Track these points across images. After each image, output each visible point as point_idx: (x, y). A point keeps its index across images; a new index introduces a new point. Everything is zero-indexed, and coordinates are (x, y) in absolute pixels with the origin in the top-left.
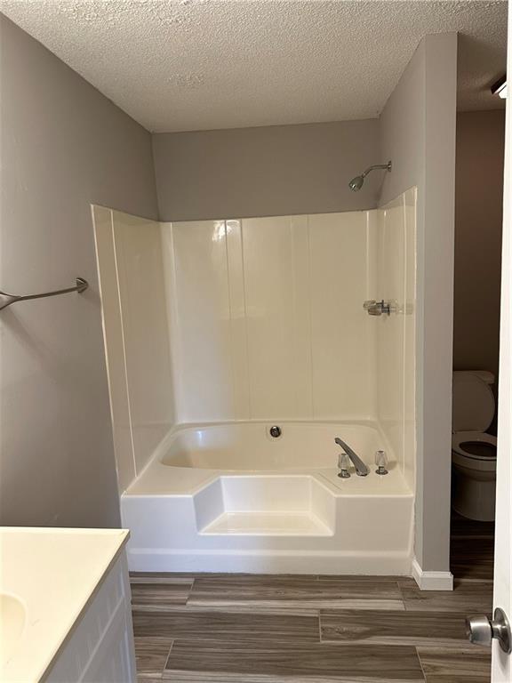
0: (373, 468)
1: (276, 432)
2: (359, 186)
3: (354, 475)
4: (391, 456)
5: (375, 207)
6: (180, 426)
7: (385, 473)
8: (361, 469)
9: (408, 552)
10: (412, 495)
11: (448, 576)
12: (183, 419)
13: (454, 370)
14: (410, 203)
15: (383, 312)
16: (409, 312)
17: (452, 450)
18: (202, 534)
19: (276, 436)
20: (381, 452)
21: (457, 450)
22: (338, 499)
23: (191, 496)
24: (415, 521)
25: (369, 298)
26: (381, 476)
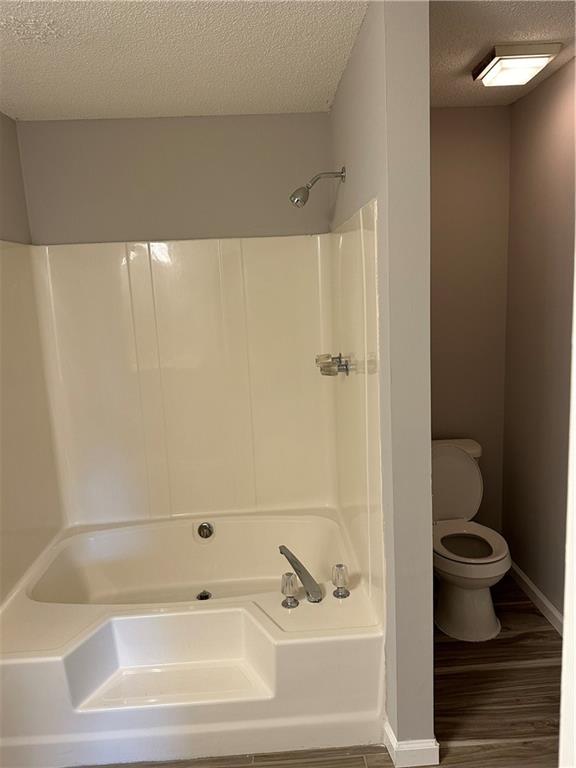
0: (330, 588)
1: (205, 531)
2: (304, 201)
3: (304, 602)
4: (352, 566)
5: (329, 231)
6: (72, 529)
7: (346, 594)
8: (314, 593)
9: (378, 712)
10: (381, 633)
11: (432, 745)
12: (74, 520)
13: (434, 438)
14: (369, 227)
15: (339, 370)
16: (372, 372)
17: (434, 551)
18: (79, 711)
19: (207, 537)
20: (340, 566)
21: (440, 552)
22: (279, 648)
23: (59, 659)
24: (386, 668)
25: (323, 352)
26: (341, 600)
